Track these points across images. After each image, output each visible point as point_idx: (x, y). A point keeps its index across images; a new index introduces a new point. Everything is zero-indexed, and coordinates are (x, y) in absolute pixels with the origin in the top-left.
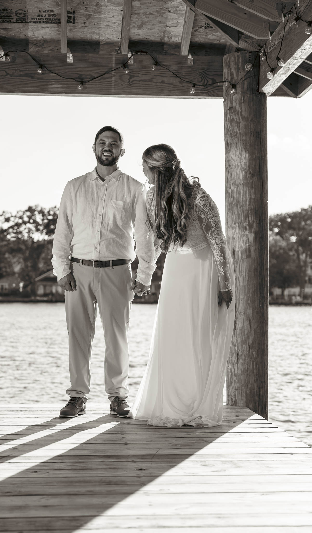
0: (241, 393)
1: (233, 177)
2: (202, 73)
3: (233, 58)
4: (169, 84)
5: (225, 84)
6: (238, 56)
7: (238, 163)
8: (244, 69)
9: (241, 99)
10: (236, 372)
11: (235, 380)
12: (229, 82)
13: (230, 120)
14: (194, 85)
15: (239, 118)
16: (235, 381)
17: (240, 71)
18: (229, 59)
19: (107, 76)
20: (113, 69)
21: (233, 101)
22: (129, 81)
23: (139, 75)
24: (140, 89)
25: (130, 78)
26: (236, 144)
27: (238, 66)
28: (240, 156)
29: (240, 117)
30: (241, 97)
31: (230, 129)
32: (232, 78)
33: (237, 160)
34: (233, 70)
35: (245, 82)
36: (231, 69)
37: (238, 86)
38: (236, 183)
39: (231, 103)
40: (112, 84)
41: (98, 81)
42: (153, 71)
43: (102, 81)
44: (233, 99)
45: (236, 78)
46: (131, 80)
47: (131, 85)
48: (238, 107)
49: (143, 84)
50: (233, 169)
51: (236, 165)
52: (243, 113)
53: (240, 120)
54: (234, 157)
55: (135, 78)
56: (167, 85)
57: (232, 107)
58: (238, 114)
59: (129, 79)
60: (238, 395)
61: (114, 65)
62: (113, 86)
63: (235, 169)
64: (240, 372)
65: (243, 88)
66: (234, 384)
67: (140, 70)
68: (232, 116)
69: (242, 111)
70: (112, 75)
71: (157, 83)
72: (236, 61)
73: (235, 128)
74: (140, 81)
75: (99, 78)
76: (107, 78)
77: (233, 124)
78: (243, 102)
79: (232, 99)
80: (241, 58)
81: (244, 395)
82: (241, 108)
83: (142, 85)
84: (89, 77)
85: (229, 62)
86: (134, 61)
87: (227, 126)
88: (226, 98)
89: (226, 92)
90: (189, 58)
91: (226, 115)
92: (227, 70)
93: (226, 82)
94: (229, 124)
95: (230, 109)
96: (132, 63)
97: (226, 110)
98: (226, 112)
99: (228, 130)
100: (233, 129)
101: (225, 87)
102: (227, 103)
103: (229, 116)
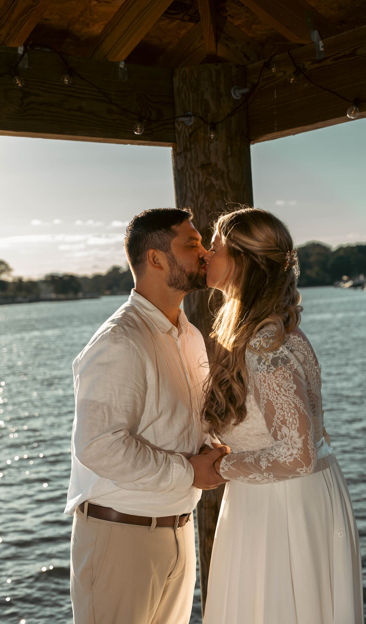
3: (206, 74)
4: (90, 112)
5: (190, 121)
6: (218, 72)
8: (230, 95)
9: (227, 151)
12: (200, 117)
13: (203, 187)
15: (224, 184)
17: (223, 99)
18: (196, 76)
21: (210, 152)
22: (23, 104)
23: (40, 92)
24: (43, 120)
25: (22, 97)
27: (218, 88)
29: (227, 182)
30: (227, 147)
31: (206, 203)
32: (207, 111)
34: (207, 96)
35: (233, 119)
36: (203, 94)
37: (220, 126)
39: (206, 155)
42: (65, 86)
44: (211, 148)
45: (216, 111)
46: (25, 101)
47: (25, 111)
48: (221, 165)
49: (47, 111)
53: (226, 188)
55: (33, 97)
57: (209, 164)
58: (222, 176)
59: (21, 100)
65: (229, 130)
68: (210, 179)
69: (229, 171)
71: (70, 110)
72: (214, 79)
73: (217, 204)
74: (41, 104)
78: (231, 156)
79: (209, 149)
80: (223, 75)
82: (228, 167)
83: (47, 113)
86: (29, 63)
87: (197, 197)
88: (193, 146)
89: (190, 135)
90: (122, 65)
91: (192, 177)
92: (191, 96)
93: (190, 116)
94: (203, 194)
95: (203, 166)
96: (26, 66)
97: (192, 169)
98: (191, 173)
99: (199, 205)
100: (213, 204)
101: (187, 126)
102: (194, 155)
103: (200, 180)
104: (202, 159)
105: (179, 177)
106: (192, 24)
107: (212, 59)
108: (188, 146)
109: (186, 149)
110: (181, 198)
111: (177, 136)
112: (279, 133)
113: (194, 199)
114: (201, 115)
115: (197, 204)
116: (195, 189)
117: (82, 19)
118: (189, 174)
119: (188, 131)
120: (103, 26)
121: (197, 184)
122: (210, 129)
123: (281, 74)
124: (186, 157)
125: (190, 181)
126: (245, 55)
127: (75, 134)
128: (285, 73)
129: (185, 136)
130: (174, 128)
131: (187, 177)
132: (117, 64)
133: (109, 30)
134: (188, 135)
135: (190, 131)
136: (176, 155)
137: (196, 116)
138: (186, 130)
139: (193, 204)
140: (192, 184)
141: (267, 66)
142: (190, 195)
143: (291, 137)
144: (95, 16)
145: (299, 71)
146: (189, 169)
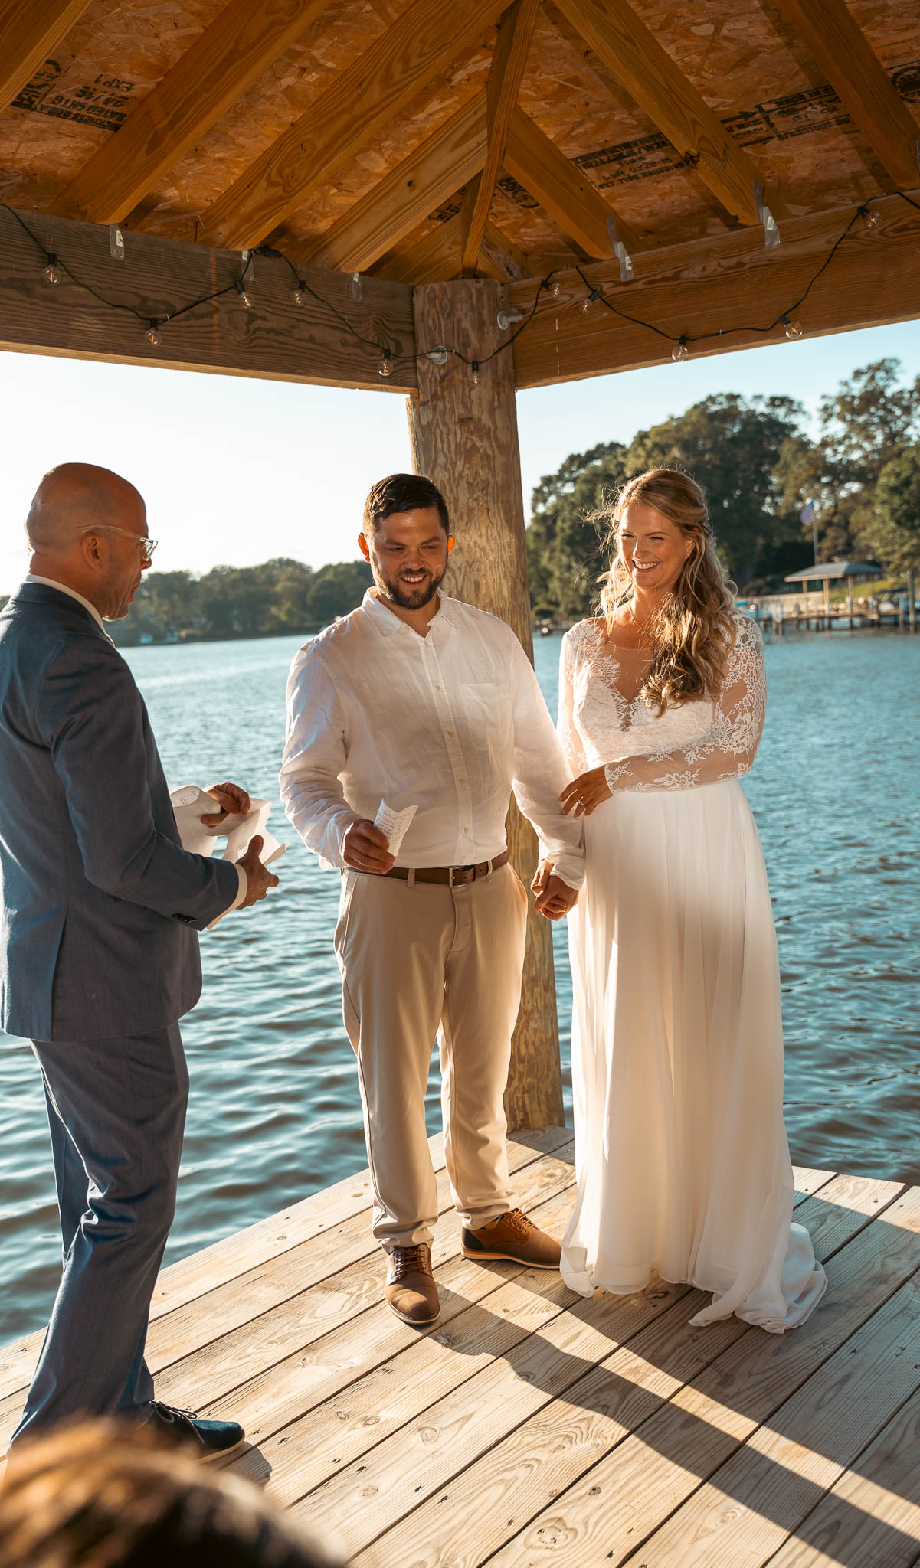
0: (538, 1097)
1: (483, 591)
2: (377, 323)
3: (463, 294)
4: (322, 345)
5: (442, 358)
6: (479, 291)
7: (495, 558)
8: (495, 324)
9: (493, 400)
10: (523, 1051)
11: (522, 1069)
12: (456, 354)
13: (462, 449)
14: (387, 355)
15: (491, 446)
16: (521, 1075)
17: (486, 330)
18: (450, 296)
19: (202, 308)
20: (214, 293)
21: (472, 403)
22: (248, 331)
23: (268, 315)
24: (271, 353)
25: (250, 322)
26: (488, 509)
27: (480, 315)
28: (499, 541)
29: (494, 443)
30: (493, 396)
31: (466, 472)
32: (466, 345)
33: (492, 550)
34: (466, 324)
35: (499, 356)
36: (459, 321)
37: (483, 366)
38: (494, 606)
39: (465, 406)
40: (215, 335)
41: (183, 323)
42: (296, 306)
43: (192, 322)
44: (473, 397)
45: (478, 346)
46: (252, 327)
47: (252, 340)
48: (486, 420)
49: (275, 341)
50: (482, 573)
51: (491, 562)
52: (499, 434)
53: (493, 451)
54: (483, 542)
55: (259, 323)
56: (319, 348)
57: (471, 418)
58: (488, 433)
59: (247, 325)
60: (531, 1103)
61: (214, 278)
62: (217, 341)
63: (489, 571)
64: (532, 1050)
65: (495, 372)
66: (520, 1080)
67: (266, 300)
68: (471, 439)
69: (496, 429)
70: (212, 309)
71: (301, 340)
72: (475, 302)
73: (481, 471)
74: (268, 331)
75: (187, 313)
76: (202, 316)
77: (476, 459)
78: (499, 407)
79: (470, 397)
80: (485, 296)
81: (545, 1100)
82: (494, 423)
83: (275, 344)
84: (163, 308)
85: (453, 302)
86: (256, 274)
87: (454, 464)
88: (446, 393)
89: (443, 378)
90: (356, 279)
91: (445, 436)
92: (443, 323)
93: (443, 351)
94: (463, 459)
95: (462, 421)
96: (251, 279)
97: (445, 424)
98: (444, 430)
99: (456, 475)
100: (477, 473)
101: (437, 365)
102: (448, 406)
103: (458, 440)
104: (460, 411)
105: (423, 436)
106: (440, 223)
107: (472, 273)
108: (439, 393)
109: (435, 397)
110: (427, 465)
111: (419, 378)
112: (562, 378)
113: (449, 466)
114: (458, 350)
115: (454, 472)
116: (450, 452)
117: (310, 212)
118: (441, 431)
119: (439, 372)
120: (332, 223)
121: (453, 446)
122: (473, 369)
123: (566, 298)
124: (435, 408)
125: (442, 441)
126: (508, 269)
127: (307, 374)
128: (572, 296)
129: (433, 379)
130: (416, 367)
131: (438, 436)
132: (351, 276)
133: (342, 229)
134: (438, 377)
135: (442, 372)
136: (417, 404)
137: (451, 351)
138: (436, 370)
139: (446, 474)
140: (446, 445)
141: (546, 285)
142: (441, 460)
143: (574, 382)
144: (328, 209)
145: (595, 294)
146: (440, 424)
